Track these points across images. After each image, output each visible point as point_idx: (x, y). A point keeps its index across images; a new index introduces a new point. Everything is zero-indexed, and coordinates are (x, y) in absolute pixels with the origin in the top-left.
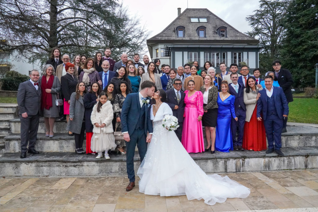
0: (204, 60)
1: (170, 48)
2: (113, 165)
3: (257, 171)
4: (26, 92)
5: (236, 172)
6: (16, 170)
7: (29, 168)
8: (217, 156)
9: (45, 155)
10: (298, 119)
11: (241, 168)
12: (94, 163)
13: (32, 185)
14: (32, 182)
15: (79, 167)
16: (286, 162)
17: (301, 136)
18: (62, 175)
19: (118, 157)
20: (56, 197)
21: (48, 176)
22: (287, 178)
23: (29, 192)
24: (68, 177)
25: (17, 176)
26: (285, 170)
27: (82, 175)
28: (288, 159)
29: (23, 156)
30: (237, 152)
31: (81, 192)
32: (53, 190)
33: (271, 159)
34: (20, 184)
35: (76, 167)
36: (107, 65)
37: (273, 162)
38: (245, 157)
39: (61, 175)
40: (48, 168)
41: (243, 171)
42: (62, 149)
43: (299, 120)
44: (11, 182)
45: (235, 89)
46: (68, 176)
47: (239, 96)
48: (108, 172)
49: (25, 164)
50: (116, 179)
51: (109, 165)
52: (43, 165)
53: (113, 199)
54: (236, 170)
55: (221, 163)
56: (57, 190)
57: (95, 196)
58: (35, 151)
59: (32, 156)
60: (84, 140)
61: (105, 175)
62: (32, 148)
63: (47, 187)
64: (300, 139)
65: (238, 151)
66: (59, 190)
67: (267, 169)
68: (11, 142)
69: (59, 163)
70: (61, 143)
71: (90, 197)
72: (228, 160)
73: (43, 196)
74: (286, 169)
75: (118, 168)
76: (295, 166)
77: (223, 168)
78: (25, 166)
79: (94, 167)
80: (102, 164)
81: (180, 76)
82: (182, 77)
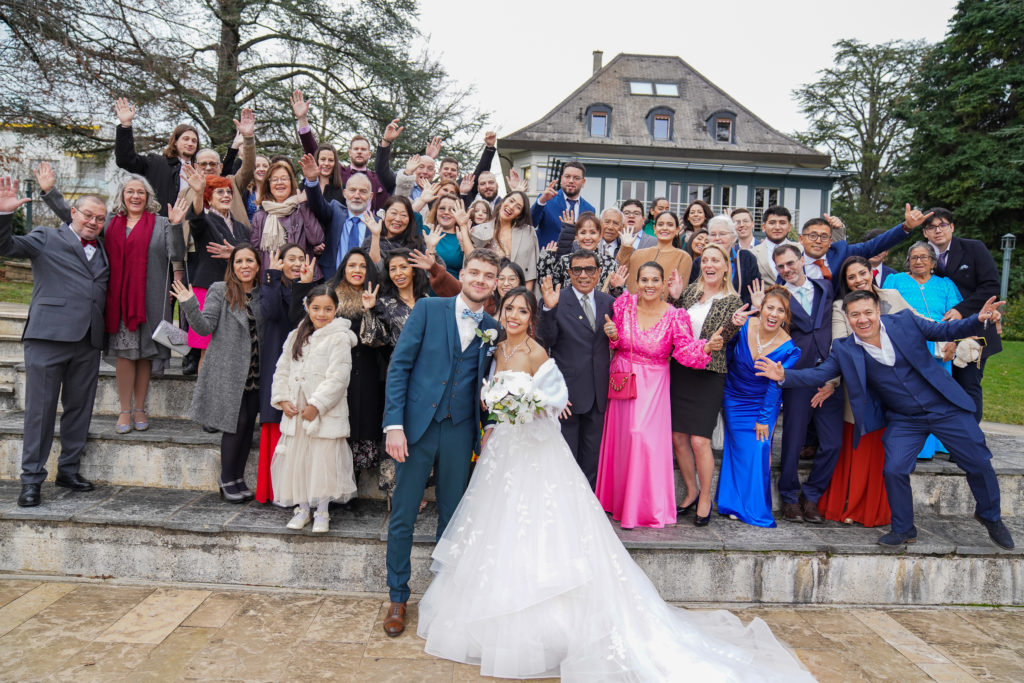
2: (346, 553)
3: (874, 606)
5: (795, 603)
7: (43, 545)
8: (731, 541)
9: (111, 499)
11: (815, 590)
12: (275, 542)
13: (35, 616)
14: (43, 602)
15: (222, 551)
16: (981, 577)
18: (159, 575)
19: (365, 523)
21: (110, 577)
22: (998, 646)
24: (180, 585)
26: (976, 608)
27: (233, 581)
28: (988, 567)
29: (29, 499)
32: (101, 648)
33: (924, 563)
35: (209, 552)
36: (362, 191)
37: (932, 576)
38: (829, 552)
39: (156, 578)
40: (112, 549)
41: (818, 603)
42: (174, 479)
45: (799, 301)
46: (183, 581)
47: (816, 327)
48: (326, 579)
49: (31, 527)
50: (350, 607)
51: (329, 552)
52: (95, 537)
54: (796, 596)
55: (742, 567)
56: (118, 647)
59: (66, 497)
61: (314, 588)
62: (71, 471)
63: (86, 629)
65: (801, 523)
66: (124, 651)
67: (910, 600)
69: (151, 533)
70: (174, 458)
72: (768, 558)
74: (980, 601)
75: (362, 565)
76: (1014, 592)
77: (748, 588)
78: (32, 535)
79: (277, 556)
80: (306, 547)
81: (608, 242)
82: (614, 245)
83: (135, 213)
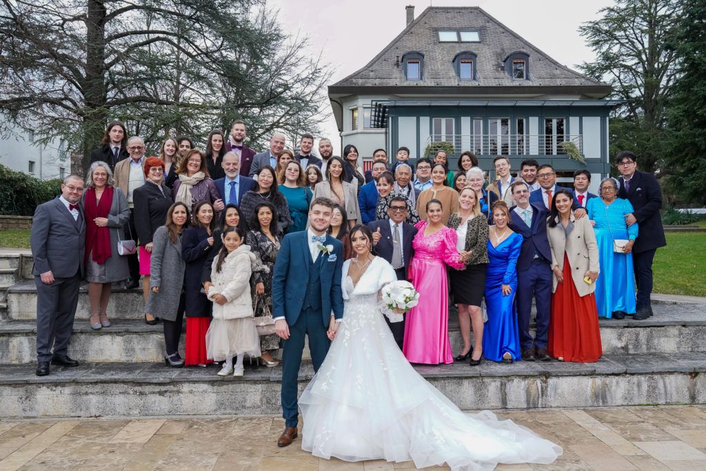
0: (472, 137)
1: (385, 107)
2: (249, 390)
3: (577, 408)
4: (51, 225)
5: (528, 408)
6: (27, 403)
7: (55, 398)
8: (485, 371)
9: (93, 370)
10: (692, 286)
11: (540, 400)
12: (205, 387)
13: (66, 435)
14: (65, 429)
15: (171, 394)
16: (645, 387)
17: (684, 328)
18: (131, 413)
19: (260, 372)
20: (124, 460)
21: (99, 416)
22: (643, 422)
23: (62, 450)
24: (145, 417)
25: (28, 417)
26: (642, 407)
27: (179, 413)
28: (648, 381)
29: (43, 371)
30: (530, 363)
31: (177, 448)
32: (114, 445)
33: (608, 380)
34: (37, 434)
35: (163, 396)
36: (234, 164)
37: (614, 388)
38: (547, 375)
39: (129, 414)
40: (101, 398)
41: (542, 408)
42: (130, 356)
43: (694, 289)
44: (17, 429)
45: (523, 219)
46: (147, 415)
47: (534, 233)
48: (237, 408)
49: (48, 388)
50: (255, 421)
52: (90, 391)
53: (250, 463)
54: (528, 404)
55: (493, 387)
56: (122, 445)
57: (209, 458)
58: (69, 360)
59: (63, 370)
60: (182, 335)
61: (229, 414)
62: (62, 354)
63: (100, 439)
64: (681, 334)
65: (534, 361)
66: (128, 446)
67: (601, 404)
68: (11, 339)
69: (126, 386)
70: (130, 342)
71: (198, 458)
72: (509, 381)
73: (93, 457)
74: (645, 403)
75: (259, 397)
76: (666, 396)
77: (498, 400)
78: (48, 393)
79: (206, 395)
80: (224, 388)
81: (403, 187)
82: (406, 189)
83: (100, 187)
